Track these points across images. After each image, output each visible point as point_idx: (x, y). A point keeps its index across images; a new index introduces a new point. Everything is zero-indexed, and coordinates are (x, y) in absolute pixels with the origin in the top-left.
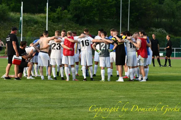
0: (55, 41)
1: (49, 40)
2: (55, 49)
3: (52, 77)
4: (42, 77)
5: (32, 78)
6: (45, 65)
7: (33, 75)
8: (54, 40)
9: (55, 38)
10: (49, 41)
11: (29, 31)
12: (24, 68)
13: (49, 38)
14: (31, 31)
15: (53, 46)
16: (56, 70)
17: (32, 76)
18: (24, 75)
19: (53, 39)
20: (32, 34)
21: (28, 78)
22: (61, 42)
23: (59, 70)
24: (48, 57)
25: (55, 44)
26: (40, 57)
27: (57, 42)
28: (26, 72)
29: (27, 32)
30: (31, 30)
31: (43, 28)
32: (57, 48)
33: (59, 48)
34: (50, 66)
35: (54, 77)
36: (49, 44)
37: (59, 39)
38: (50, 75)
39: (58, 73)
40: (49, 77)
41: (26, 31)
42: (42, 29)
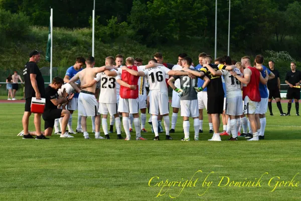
0: (106, 75)
1: (96, 71)
2: (106, 87)
3: (102, 134)
4: (85, 134)
5: (69, 136)
6: (90, 114)
7: (70, 131)
8: (105, 72)
9: (105, 69)
10: (96, 73)
11: (64, 57)
12: (56, 120)
13: (96, 69)
14: (67, 57)
15: (102, 82)
16: (108, 122)
17: (69, 133)
18: (56, 130)
19: (103, 71)
20: (68, 63)
21: (62, 136)
22: (115, 75)
23: (114, 122)
24: (95, 100)
25: (106, 79)
26: (81, 101)
27: (109, 75)
28: (59, 126)
29: (61, 59)
30: (66, 55)
31: (87, 52)
32: (110, 86)
33: (112, 85)
34: (98, 115)
35: (106, 133)
36: (96, 79)
37: (113, 70)
38: (99, 130)
39: (111, 128)
40: (97, 134)
41: (58, 58)
42: (84, 53)
